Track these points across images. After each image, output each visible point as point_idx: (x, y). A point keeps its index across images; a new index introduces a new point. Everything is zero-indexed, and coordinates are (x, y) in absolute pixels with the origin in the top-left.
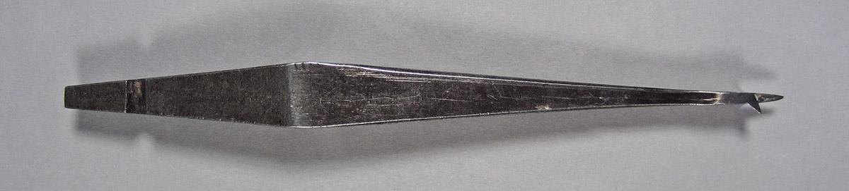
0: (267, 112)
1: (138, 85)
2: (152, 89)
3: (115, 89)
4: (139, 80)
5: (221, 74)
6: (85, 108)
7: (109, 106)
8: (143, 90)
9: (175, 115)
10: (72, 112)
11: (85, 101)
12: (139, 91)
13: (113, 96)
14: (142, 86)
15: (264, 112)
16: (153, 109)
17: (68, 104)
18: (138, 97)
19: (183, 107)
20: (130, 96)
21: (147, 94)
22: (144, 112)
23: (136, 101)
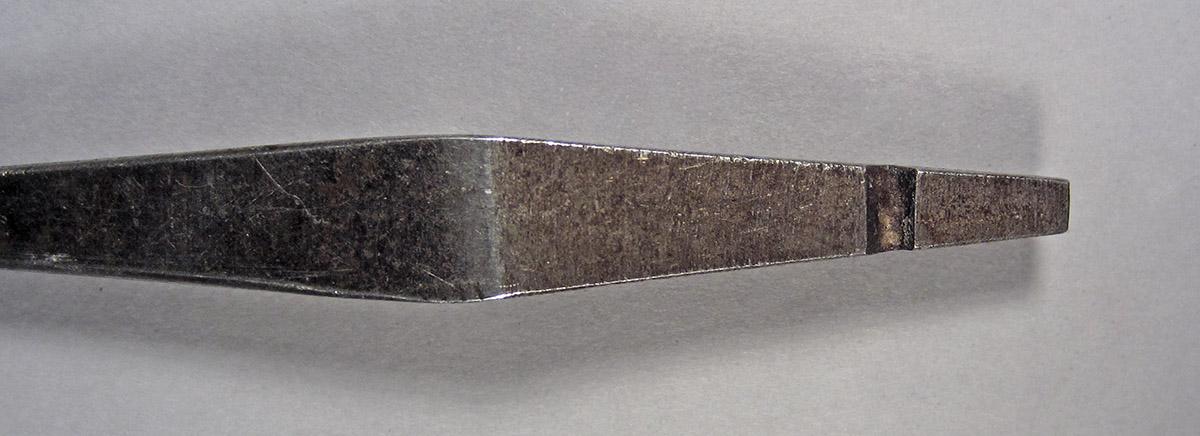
0: (554, 177)
1: (890, 237)
2: (850, 230)
3: (944, 227)
4: (891, 247)
5: (674, 270)
6: (1019, 182)
7: (961, 185)
8: (874, 226)
9: (791, 165)
10: (1048, 171)
11: (1020, 200)
12: (887, 221)
13: (948, 213)
14: (880, 236)
15: (561, 175)
16: (847, 180)
17: (1059, 192)
18: (891, 208)
19: (771, 187)
20: (909, 210)
21: (863, 216)
22: (873, 171)
23: (896, 197)
